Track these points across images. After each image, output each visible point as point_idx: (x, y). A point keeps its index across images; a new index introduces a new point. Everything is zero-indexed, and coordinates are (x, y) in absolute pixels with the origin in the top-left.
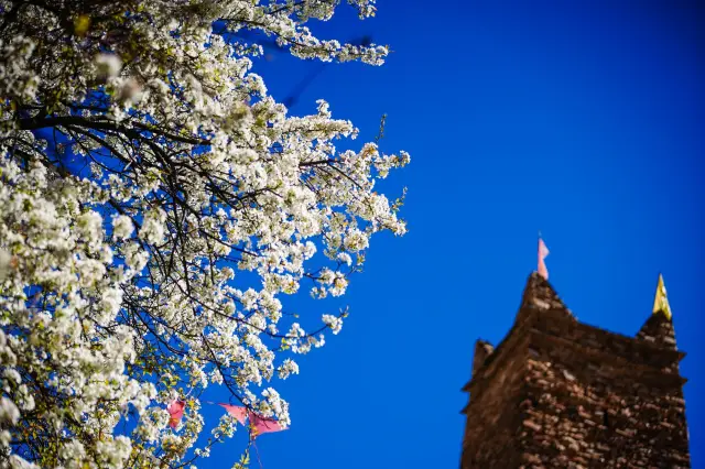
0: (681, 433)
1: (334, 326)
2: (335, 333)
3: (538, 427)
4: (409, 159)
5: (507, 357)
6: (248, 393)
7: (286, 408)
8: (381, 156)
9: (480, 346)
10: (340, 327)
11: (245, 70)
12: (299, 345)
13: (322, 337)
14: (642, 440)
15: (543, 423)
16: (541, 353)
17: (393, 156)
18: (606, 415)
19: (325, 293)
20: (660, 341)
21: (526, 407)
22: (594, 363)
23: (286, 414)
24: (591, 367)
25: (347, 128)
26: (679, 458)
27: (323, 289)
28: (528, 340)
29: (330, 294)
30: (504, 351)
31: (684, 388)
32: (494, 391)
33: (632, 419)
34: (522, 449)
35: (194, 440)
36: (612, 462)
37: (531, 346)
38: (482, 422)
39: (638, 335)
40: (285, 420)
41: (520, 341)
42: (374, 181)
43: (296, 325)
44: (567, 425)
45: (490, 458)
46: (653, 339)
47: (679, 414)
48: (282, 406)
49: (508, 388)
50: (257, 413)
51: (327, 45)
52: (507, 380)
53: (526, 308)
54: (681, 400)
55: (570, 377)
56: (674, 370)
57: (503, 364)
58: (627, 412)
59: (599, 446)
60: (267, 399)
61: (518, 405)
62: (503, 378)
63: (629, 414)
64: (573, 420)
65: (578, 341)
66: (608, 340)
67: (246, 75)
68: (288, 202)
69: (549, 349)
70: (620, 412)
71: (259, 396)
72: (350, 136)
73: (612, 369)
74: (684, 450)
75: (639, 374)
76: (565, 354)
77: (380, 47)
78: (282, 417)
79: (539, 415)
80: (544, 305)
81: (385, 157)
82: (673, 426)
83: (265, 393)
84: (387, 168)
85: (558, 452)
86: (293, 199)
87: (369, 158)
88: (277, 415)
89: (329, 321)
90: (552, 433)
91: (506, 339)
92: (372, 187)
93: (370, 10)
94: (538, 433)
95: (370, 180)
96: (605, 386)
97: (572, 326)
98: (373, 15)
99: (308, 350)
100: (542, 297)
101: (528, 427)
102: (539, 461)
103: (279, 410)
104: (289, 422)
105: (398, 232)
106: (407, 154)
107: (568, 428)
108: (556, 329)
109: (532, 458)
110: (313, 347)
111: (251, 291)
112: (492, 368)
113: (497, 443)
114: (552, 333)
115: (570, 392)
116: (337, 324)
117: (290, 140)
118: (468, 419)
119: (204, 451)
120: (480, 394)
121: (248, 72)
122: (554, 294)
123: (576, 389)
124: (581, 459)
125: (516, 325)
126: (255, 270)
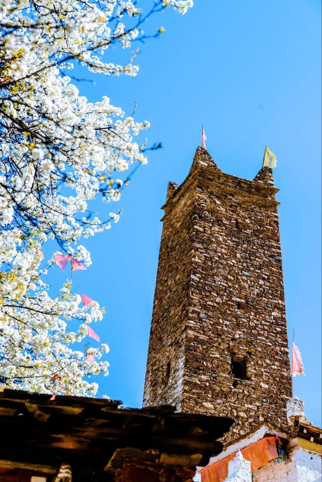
0: (276, 231)
1: (115, 219)
2: (116, 222)
3: (201, 229)
4: (149, 125)
5: (186, 192)
6: (70, 248)
7: (89, 255)
8: (135, 123)
9: (171, 185)
10: (118, 219)
11: (67, 82)
12: (98, 228)
13: (109, 224)
14: (256, 235)
15: (204, 227)
16: (203, 190)
17: (141, 124)
18: (237, 223)
19: (110, 200)
20: (266, 183)
21: (195, 218)
22: (231, 195)
23: (89, 259)
24: (229, 197)
25: (119, 111)
26: (275, 244)
27: (109, 198)
28: (196, 183)
29: (112, 200)
30: (183, 188)
31: (278, 207)
32: (178, 209)
33: (250, 225)
34: (193, 241)
35: (39, 265)
36: (240, 247)
37: (198, 186)
38: (172, 226)
39: (254, 179)
40: (89, 262)
41: (192, 183)
42: (132, 137)
43: (96, 218)
44: (216, 228)
45: (176, 244)
46: (262, 182)
47: (275, 222)
48: (87, 254)
49: (185, 208)
50: (74, 258)
51: (108, 65)
52: (185, 204)
53: (195, 166)
54: (276, 214)
55: (218, 202)
56: (273, 198)
57: (183, 195)
58: (248, 221)
59: (233, 239)
60: (79, 251)
61: (191, 217)
62: (182, 202)
63: (249, 222)
64: (219, 225)
65: (222, 184)
66: (238, 182)
67: (67, 85)
68: (91, 154)
69: (208, 187)
70: (244, 221)
71: (76, 249)
72: (120, 116)
73: (240, 198)
74: (278, 241)
75: (254, 201)
76: (215, 191)
77: (135, 67)
78: (87, 260)
79: (202, 223)
80: (204, 164)
81: (137, 124)
82: (272, 228)
83: (78, 248)
84: (138, 130)
85: (212, 242)
86: (93, 153)
87: (129, 125)
88: (85, 259)
89: (113, 216)
90: (209, 232)
91: (185, 182)
92: (131, 141)
93: (128, 43)
94: (202, 232)
95: (130, 137)
96: (236, 207)
97: (219, 175)
98: (130, 46)
99: (102, 230)
100: (203, 160)
101: (196, 229)
102: (202, 247)
103: (85, 256)
104: (91, 263)
105: (144, 163)
106: (148, 122)
107: (217, 230)
108: (210, 177)
109: (198, 246)
110: (105, 229)
111: (71, 197)
112: (177, 197)
113: (180, 237)
114: (209, 179)
115: (218, 210)
116: (117, 218)
117: (90, 117)
118: (164, 224)
119: (44, 271)
120: (171, 211)
121: (69, 83)
122: (211, 158)
123: (222, 209)
124: (224, 246)
125: (190, 175)
126: (74, 188)
